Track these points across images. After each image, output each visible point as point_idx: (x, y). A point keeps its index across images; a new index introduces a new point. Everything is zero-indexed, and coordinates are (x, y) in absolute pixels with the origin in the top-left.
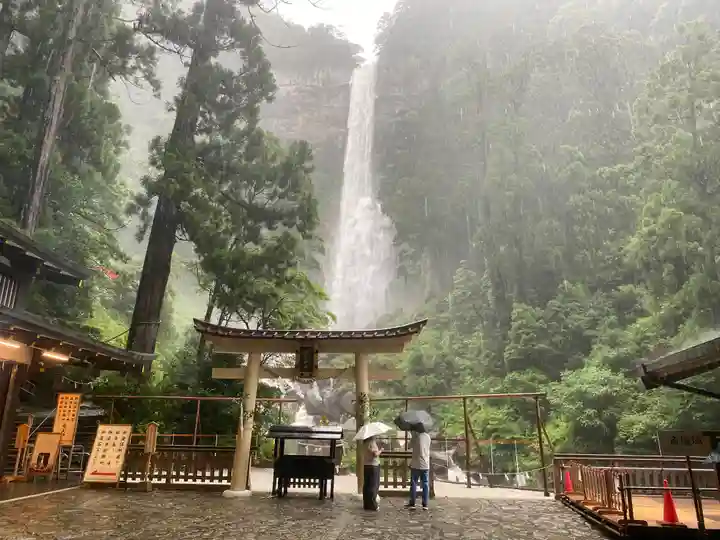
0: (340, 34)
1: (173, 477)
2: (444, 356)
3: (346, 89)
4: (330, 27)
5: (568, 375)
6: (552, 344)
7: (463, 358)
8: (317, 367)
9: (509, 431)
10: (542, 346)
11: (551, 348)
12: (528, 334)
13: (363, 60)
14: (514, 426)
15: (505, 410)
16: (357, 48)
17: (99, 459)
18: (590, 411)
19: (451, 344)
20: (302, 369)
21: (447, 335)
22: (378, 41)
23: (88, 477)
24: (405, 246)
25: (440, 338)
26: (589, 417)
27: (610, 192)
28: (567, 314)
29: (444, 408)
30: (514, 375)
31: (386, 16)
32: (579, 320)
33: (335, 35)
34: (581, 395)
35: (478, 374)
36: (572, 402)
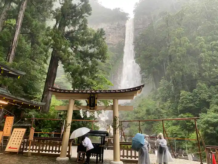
0: (122, 10)
1: (41, 150)
2: (157, 109)
3: (124, 27)
4: (119, 9)
5: (202, 115)
6: (195, 104)
7: (164, 110)
8: (96, 105)
9: (180, 134)
10: (191, 105)
11: (195, 106)
12: (186, 101)
13: (129, 18)
14: (182, 133)
15: (179, 127)
16: (127, 14)
17: (12, 142)
18: (211, 128)
19: (159, 105)
20: (90, 106)
21: (158, 102)
22: (134, 11)
23: (7, 149)
24: (143, 74)
25: (156, 103)
26: (211, 130)
27: (214, 52)
28: (200, 94)
29: (157, 126)
30: (182, 115)
31: (136, 4)
32: (205, 96)
33: (121, 11)
34: (207, 122)
35: (169, 115)
36: (204, 124)
